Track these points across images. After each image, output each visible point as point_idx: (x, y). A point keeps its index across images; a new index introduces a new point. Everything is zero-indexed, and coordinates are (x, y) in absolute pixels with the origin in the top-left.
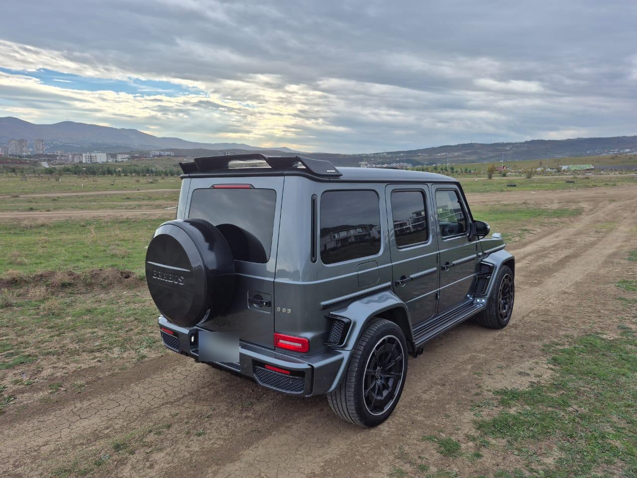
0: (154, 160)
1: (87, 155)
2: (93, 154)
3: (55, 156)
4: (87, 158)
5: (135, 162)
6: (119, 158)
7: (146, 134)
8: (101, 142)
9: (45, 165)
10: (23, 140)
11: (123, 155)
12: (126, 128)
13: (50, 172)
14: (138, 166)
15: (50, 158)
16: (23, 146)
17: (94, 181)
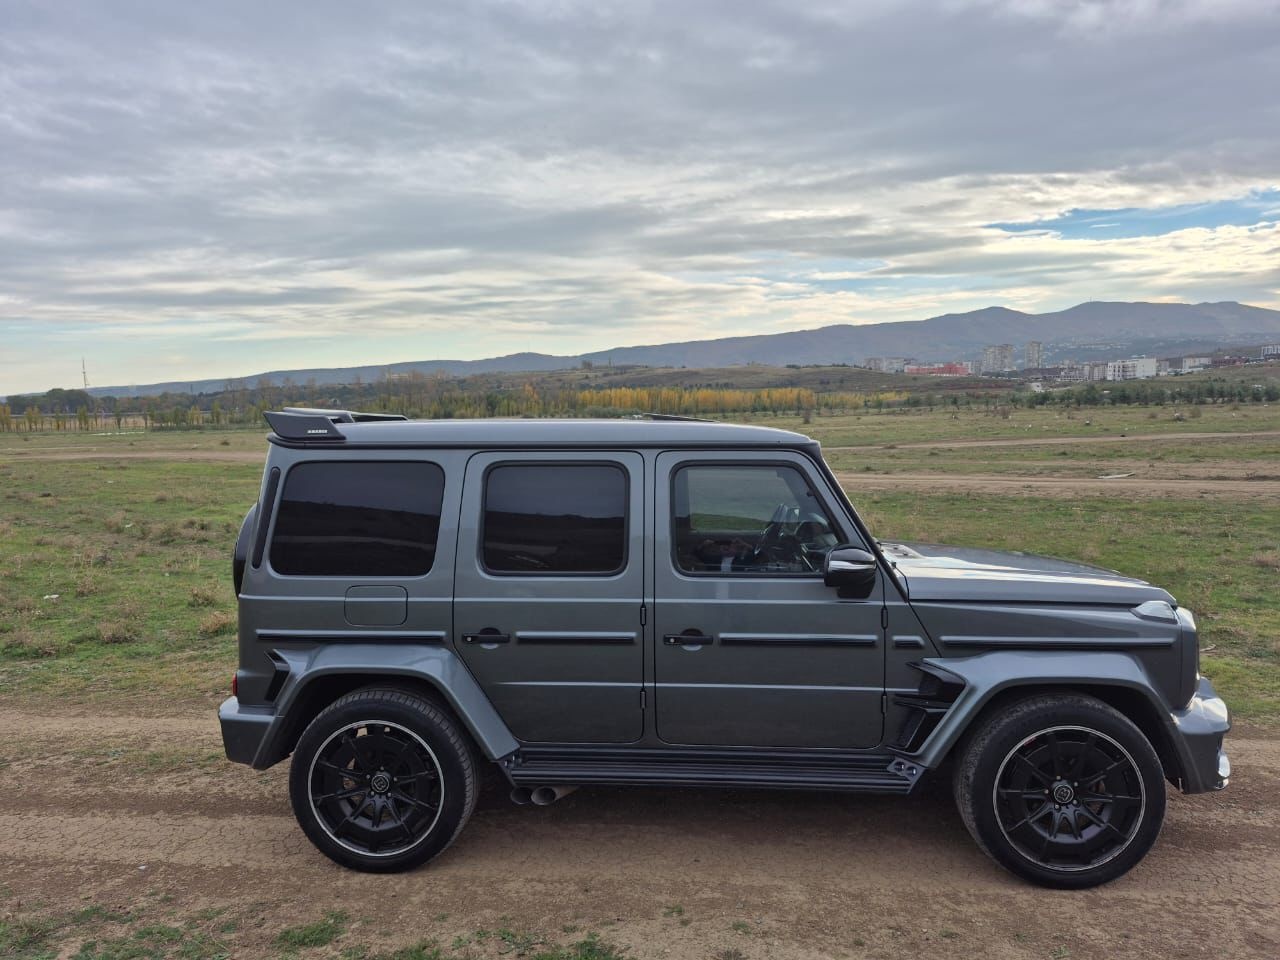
0: (1266, 365)
1: (1116, 364)
2: (1129, 363)
3: (1056, 371)
4: (1117, 370)
5: (1219, 372)
6: (1187, 366)
7: (1257, 308)
8: (1152, 336)
9: (1037, 388)
10: (1007, 345)
11: (1197, 360)
12: (1211, 302)
13: (1043, 400)
14: (1224, 381)
15: (1048, 375)
16: (1005, 357)
17: (1069, 418)
